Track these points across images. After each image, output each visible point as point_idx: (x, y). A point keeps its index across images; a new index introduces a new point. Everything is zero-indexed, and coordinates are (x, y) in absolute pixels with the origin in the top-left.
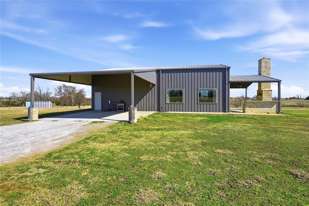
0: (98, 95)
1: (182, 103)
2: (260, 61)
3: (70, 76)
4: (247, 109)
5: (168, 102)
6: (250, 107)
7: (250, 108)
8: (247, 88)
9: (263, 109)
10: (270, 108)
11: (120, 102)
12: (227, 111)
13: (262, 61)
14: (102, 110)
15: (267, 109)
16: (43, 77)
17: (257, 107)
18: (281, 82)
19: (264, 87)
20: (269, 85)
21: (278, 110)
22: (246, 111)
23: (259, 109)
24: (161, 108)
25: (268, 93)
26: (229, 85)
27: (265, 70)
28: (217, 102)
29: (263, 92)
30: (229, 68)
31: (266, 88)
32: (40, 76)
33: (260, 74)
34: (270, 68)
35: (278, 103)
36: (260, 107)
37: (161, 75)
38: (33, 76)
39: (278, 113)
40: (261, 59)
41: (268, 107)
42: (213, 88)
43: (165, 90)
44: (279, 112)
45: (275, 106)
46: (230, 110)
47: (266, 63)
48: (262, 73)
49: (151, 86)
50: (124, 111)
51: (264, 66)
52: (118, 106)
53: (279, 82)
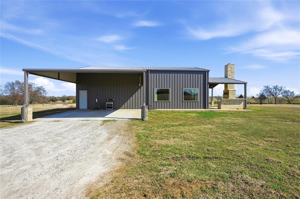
0: (84, 94)
1: (169, 101)
2: (226, 67)
3: (59, 74)
4: (222, 106)
5: (156, 100)
7: (225, 105)
8: (213, 88)
9: (234, 105)
10: (239, 105)
11: (108, 100)
12: (207, 108)
13: (228, 66)
14: (88, 109)
15: (237, 106)
16: (35, 73)
17: (230, 104)
18: (247, 84)
19: (230, 87)
20: (233, 86)
21: (245, 106)
22: (221, 108)
23: (231, 106)
24: (150, 105)
25: (233, 92)
26: (208, 85)
27: (231, 74)
28: (199, 100)
29: (230, 92)
30: (208, 71)
31: (231, 88)
32: (32, 72)
33: (226, 77)
34: (234, 72)
35: (245, 101)
36: (232, 104)
37: (150, 75)
38: (27, 72)
39: (244, 109)
40: (228, 65)
41: (238, 104)
42: (195, 88)
43: (153, 89)
44: (246, 108)
45: (242, 103)
46: (209, 107)
47: (231, 68)
48: (228, 76)
49: (140, 85)
50: (113, 109)
51: (230, 70)
52: (107, 104)
53: (245, 84)
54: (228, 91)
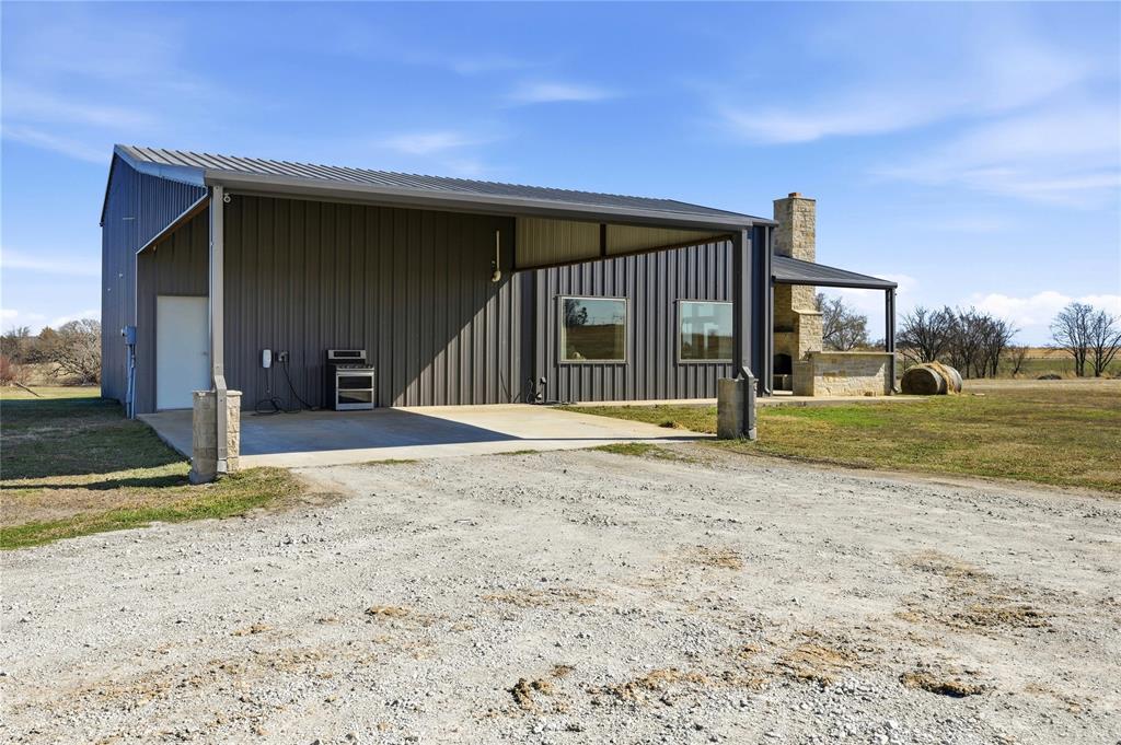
1: (621, 361)
2: (784, 204)
4: (818, 382)
5: (564, 356)
6: (824, 374)
7: (826, 379)
9: (855, 378)
10: (872, 378)
11: (337, 355)
12: (768, 390)
13: (793, 207)
15: (863, 382)
17: (843, 374)
19: (799, 300)
20: (811, 295)
21: (888, 383)
22: (815, 391)
23: (847, 381)
25: (813, 324)
26: (773, 290)
27: (803, 240)
30: (772, 227)
31: (804, 306)
33: (783, 253)
34: (814, 234)
35: (888, 359)
36: (850, 375)
39: (889, 394)
41: (868, 375)
44: (893, 388)
45: (882, 371)
47: (804, 213)
48: (794, 250)
49: (497, 279)
50: (377, 405)
51: (799, 224)
52: (340, 378)
53: (890, 290)
54: (796, 317)
